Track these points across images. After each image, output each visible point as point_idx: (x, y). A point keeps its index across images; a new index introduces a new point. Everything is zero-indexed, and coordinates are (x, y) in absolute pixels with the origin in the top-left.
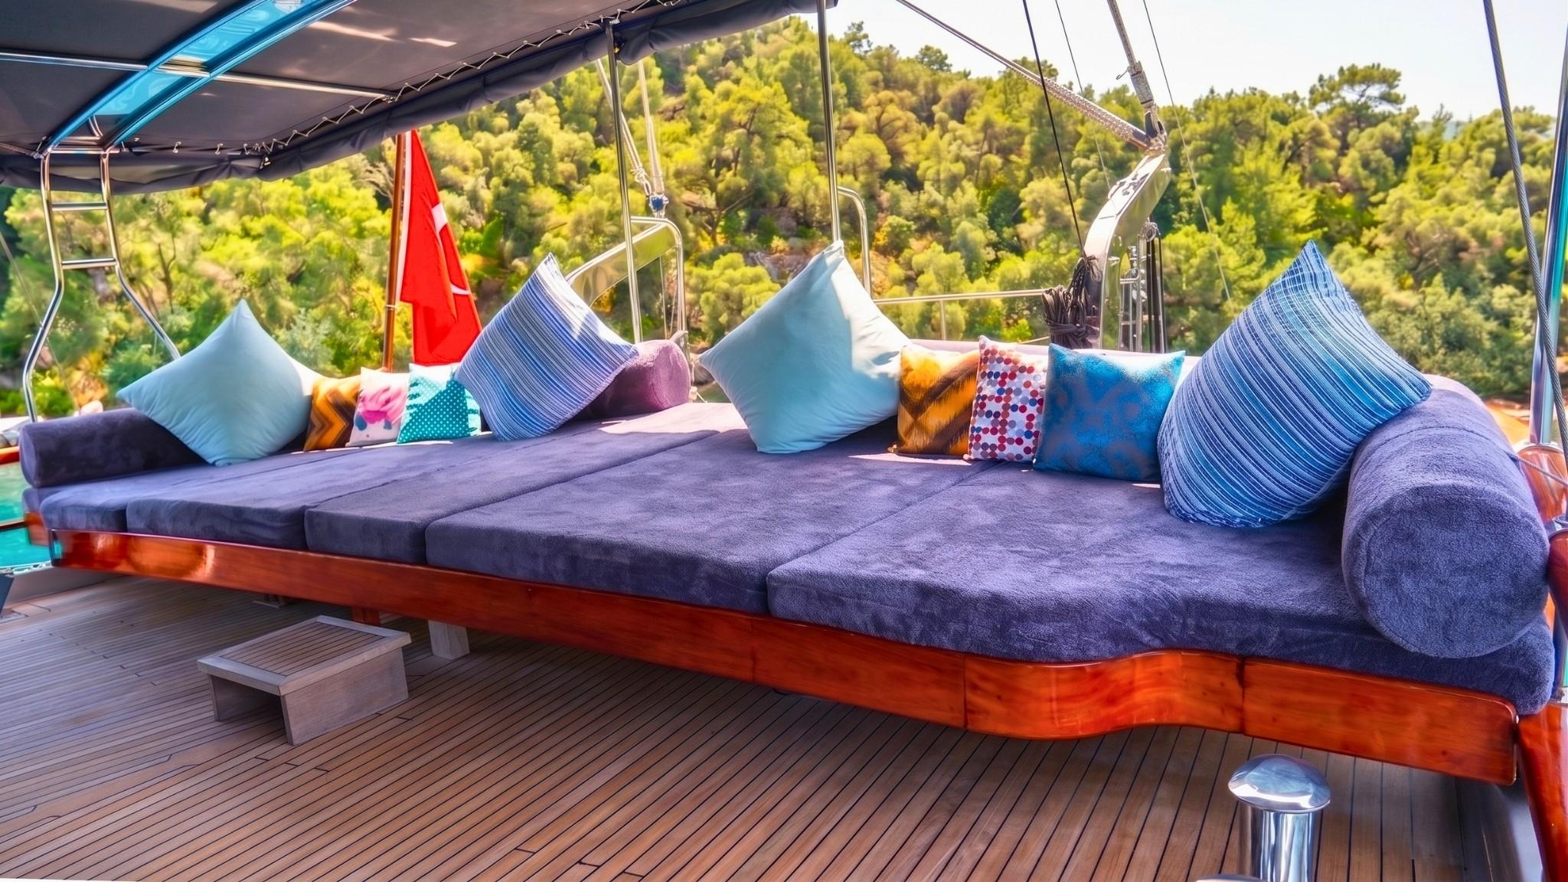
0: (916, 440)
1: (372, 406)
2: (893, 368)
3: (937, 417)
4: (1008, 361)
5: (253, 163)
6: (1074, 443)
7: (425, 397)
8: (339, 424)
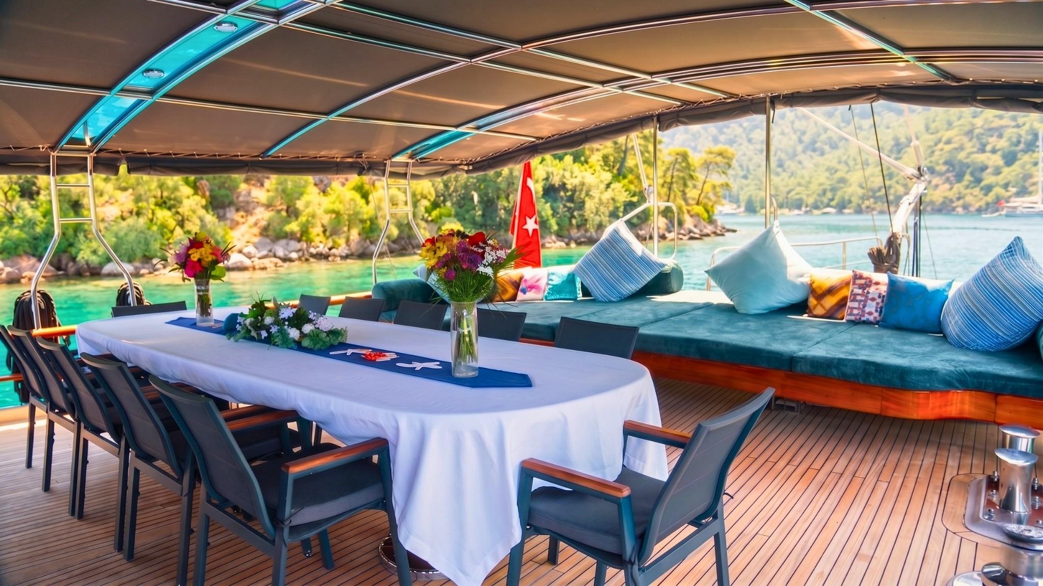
0: (819, 311)
1: (529, 284)
2: (806, 280)
3: (830, 302)
4: (866, 278)
5: (466, 168)
6: (903, 316)
7: (557, 281)
8: (511, 291)
